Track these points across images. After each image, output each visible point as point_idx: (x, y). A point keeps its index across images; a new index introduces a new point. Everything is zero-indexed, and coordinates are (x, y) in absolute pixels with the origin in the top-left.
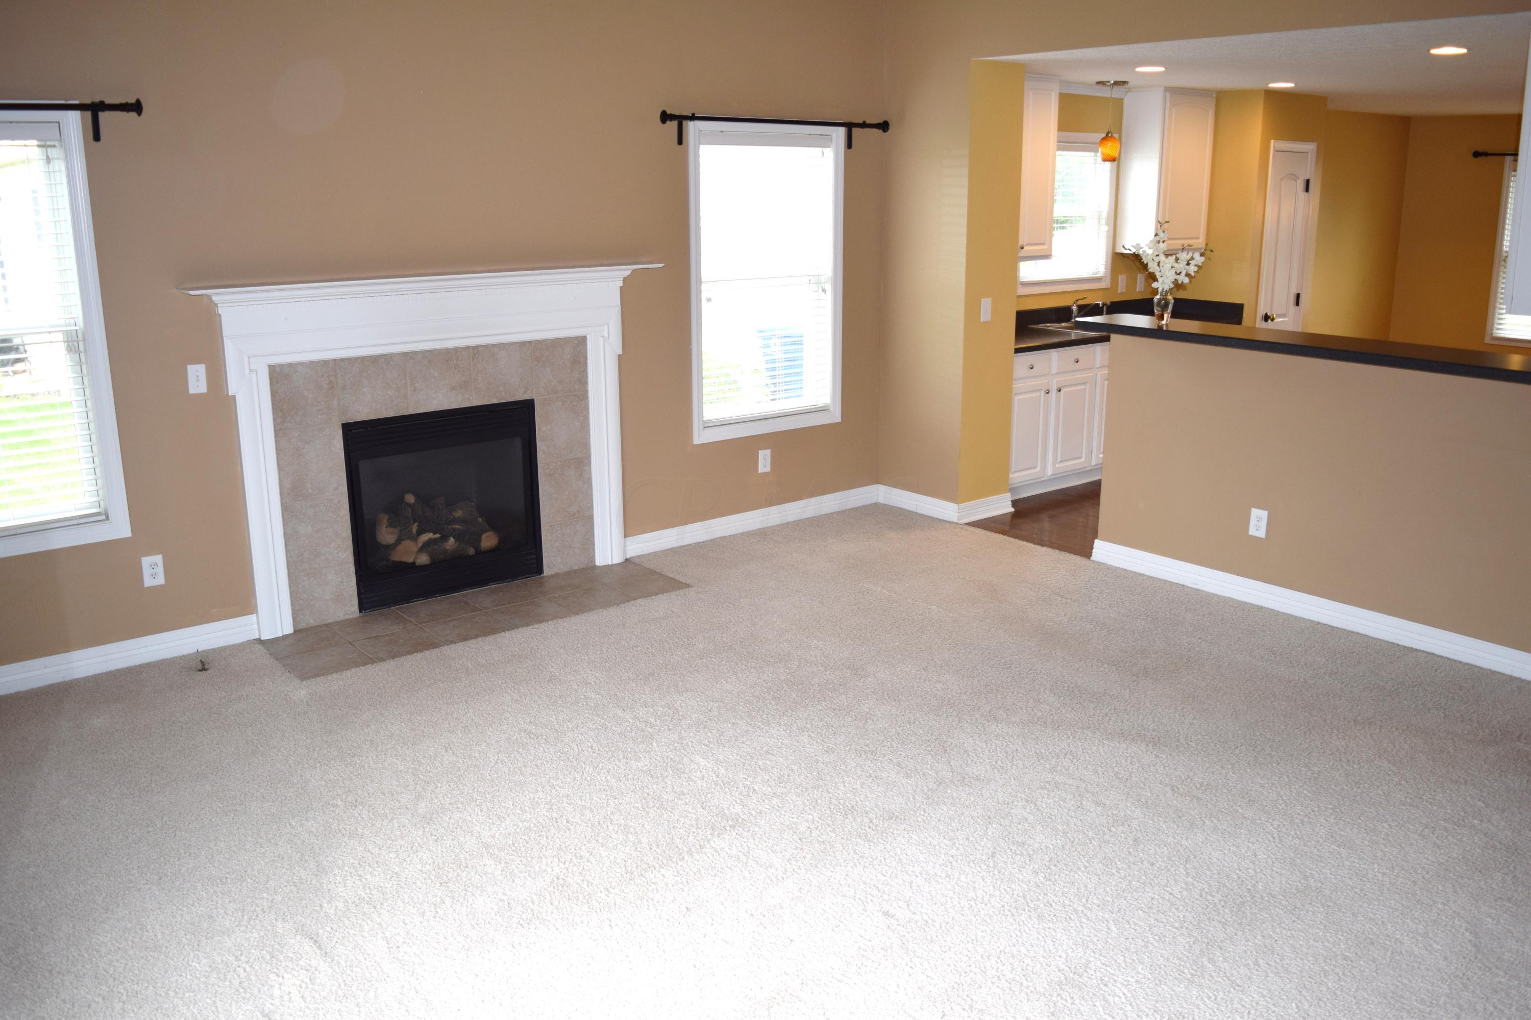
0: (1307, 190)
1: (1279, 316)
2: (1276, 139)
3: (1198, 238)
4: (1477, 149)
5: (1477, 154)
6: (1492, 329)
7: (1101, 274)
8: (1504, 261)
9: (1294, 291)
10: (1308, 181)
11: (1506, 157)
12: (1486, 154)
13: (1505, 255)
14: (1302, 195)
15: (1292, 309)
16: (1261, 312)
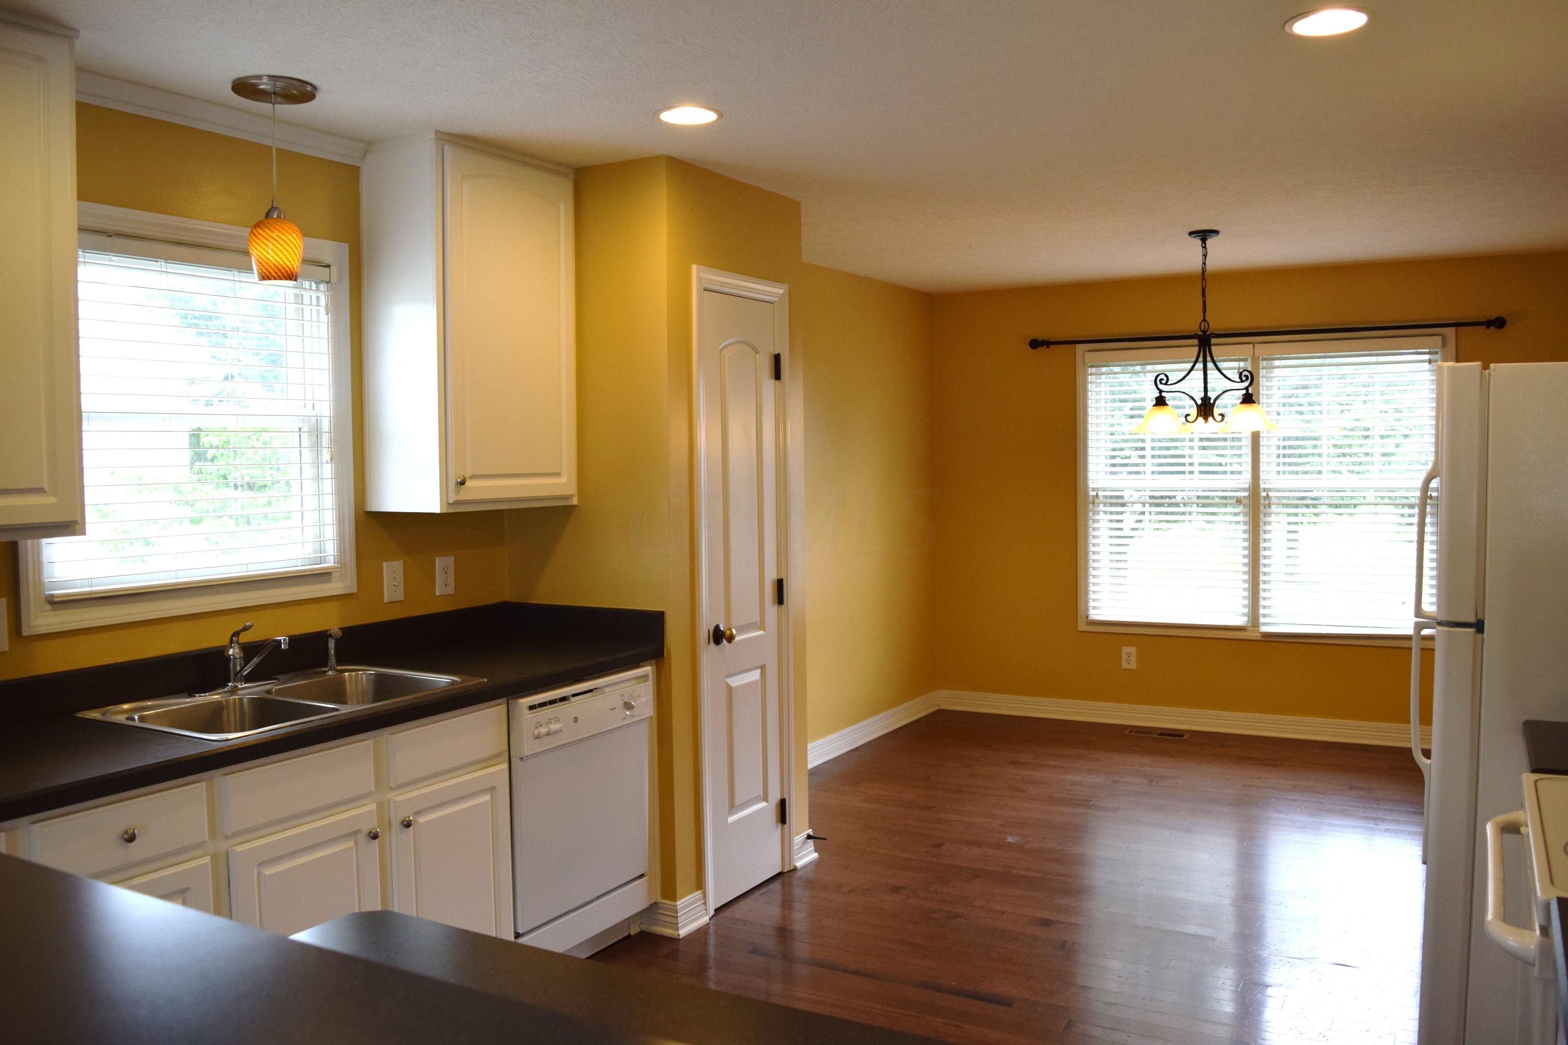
0: (777, 375)
1: (743, 629)
2: (700, 263)
3: (557, 474)
4: (1033, 336)
5: (1035, 344)
6: (1087, 609)
7: (330, 563)
8: (1093, 503)
9: (771, 575)
10: (777, 359)
11: (1077, 345)
12: (1047, 343)
13: (1092, 493)
14: (769, 385)
15: (772, 610)
16: (705, 627)
